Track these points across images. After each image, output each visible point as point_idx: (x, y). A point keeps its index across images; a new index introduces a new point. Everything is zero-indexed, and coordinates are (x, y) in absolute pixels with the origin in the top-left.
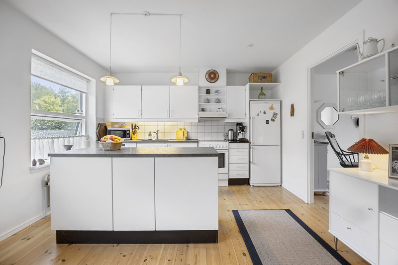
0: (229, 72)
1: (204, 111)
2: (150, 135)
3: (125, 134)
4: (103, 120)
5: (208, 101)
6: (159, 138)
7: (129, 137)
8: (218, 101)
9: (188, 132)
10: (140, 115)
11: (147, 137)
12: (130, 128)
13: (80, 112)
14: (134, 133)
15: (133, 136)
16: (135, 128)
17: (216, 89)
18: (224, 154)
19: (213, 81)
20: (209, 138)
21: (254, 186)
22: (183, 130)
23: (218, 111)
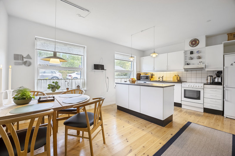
0: (208, 37)
1: (188, 65)
2: (159, 78)
3: (147, 78)
4: (140, 72)
5: (192, 59)
6: (163, 80)
7: (149, 79)
8: (199, 58)
9: (180, 77)
10: (153, 69)
11: (158, 80)
12: (150, 75)
13: (131, 69)
14: (152, 77)
15: (151, 79)
16: (152, 75)
17: (197, 50)
18: (200, 91)
19: (195, 46)
20: (195, 81)
21: (227, 117)
22: (177, 76)
23: (198, 64)
